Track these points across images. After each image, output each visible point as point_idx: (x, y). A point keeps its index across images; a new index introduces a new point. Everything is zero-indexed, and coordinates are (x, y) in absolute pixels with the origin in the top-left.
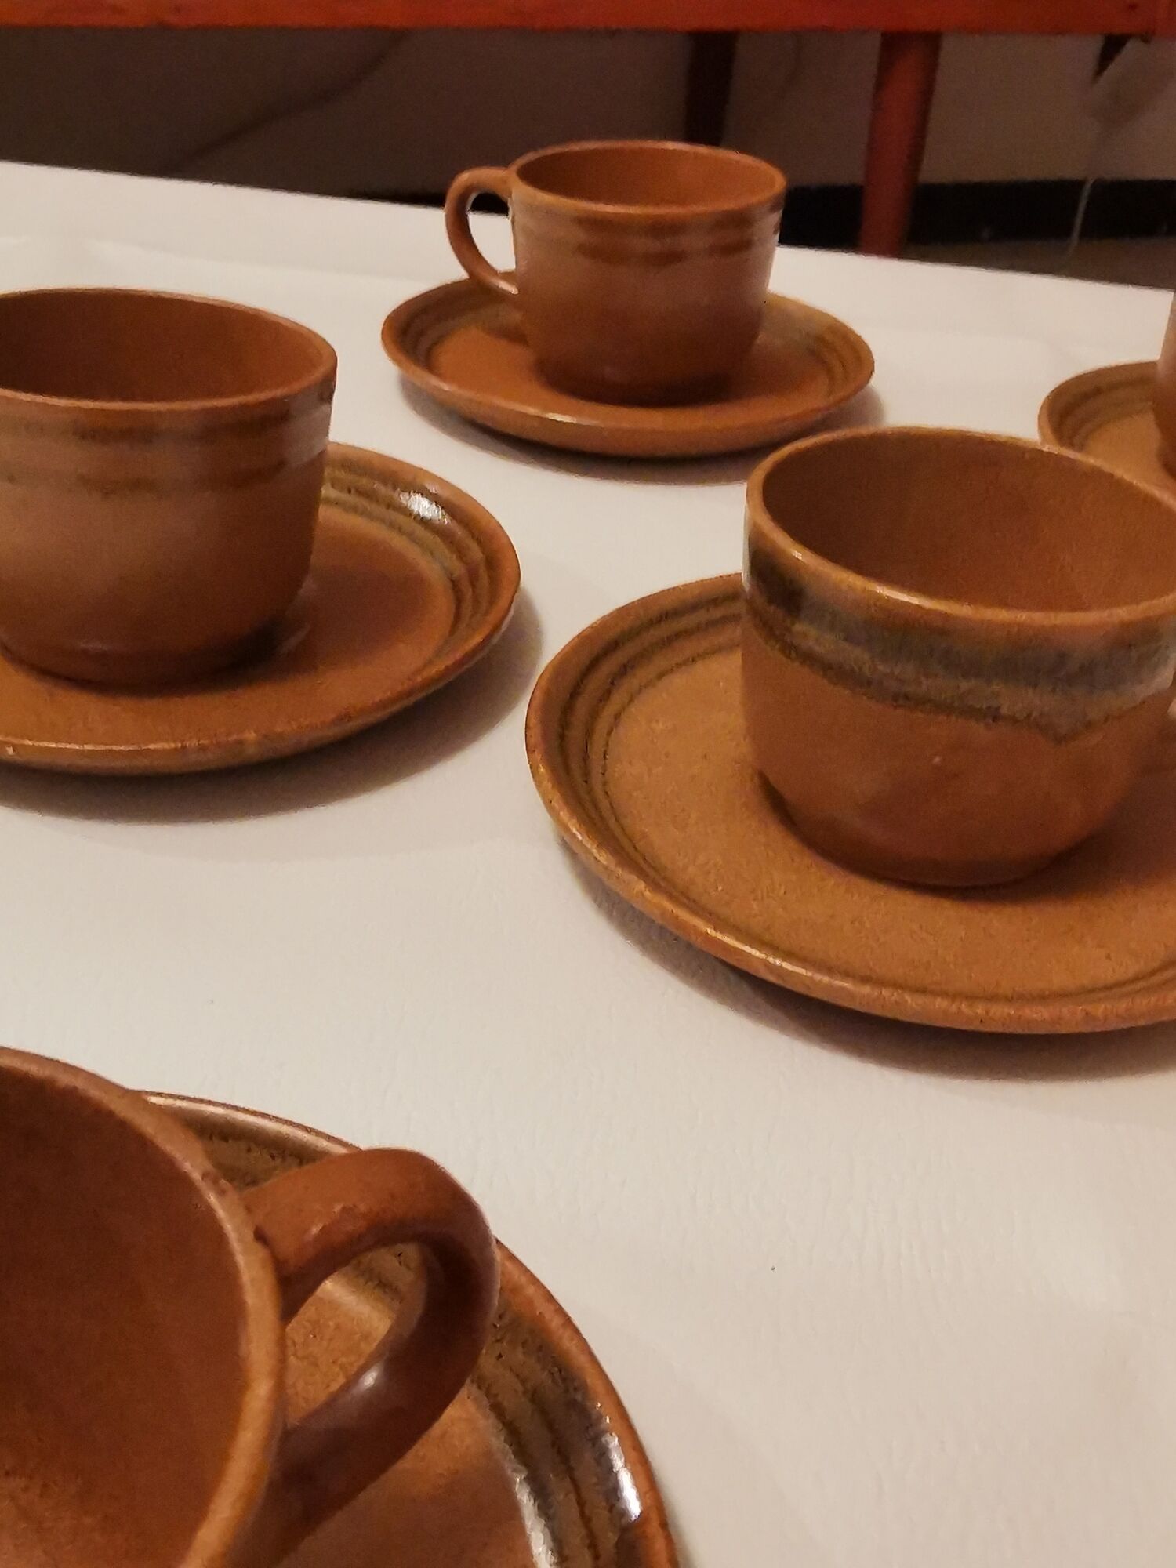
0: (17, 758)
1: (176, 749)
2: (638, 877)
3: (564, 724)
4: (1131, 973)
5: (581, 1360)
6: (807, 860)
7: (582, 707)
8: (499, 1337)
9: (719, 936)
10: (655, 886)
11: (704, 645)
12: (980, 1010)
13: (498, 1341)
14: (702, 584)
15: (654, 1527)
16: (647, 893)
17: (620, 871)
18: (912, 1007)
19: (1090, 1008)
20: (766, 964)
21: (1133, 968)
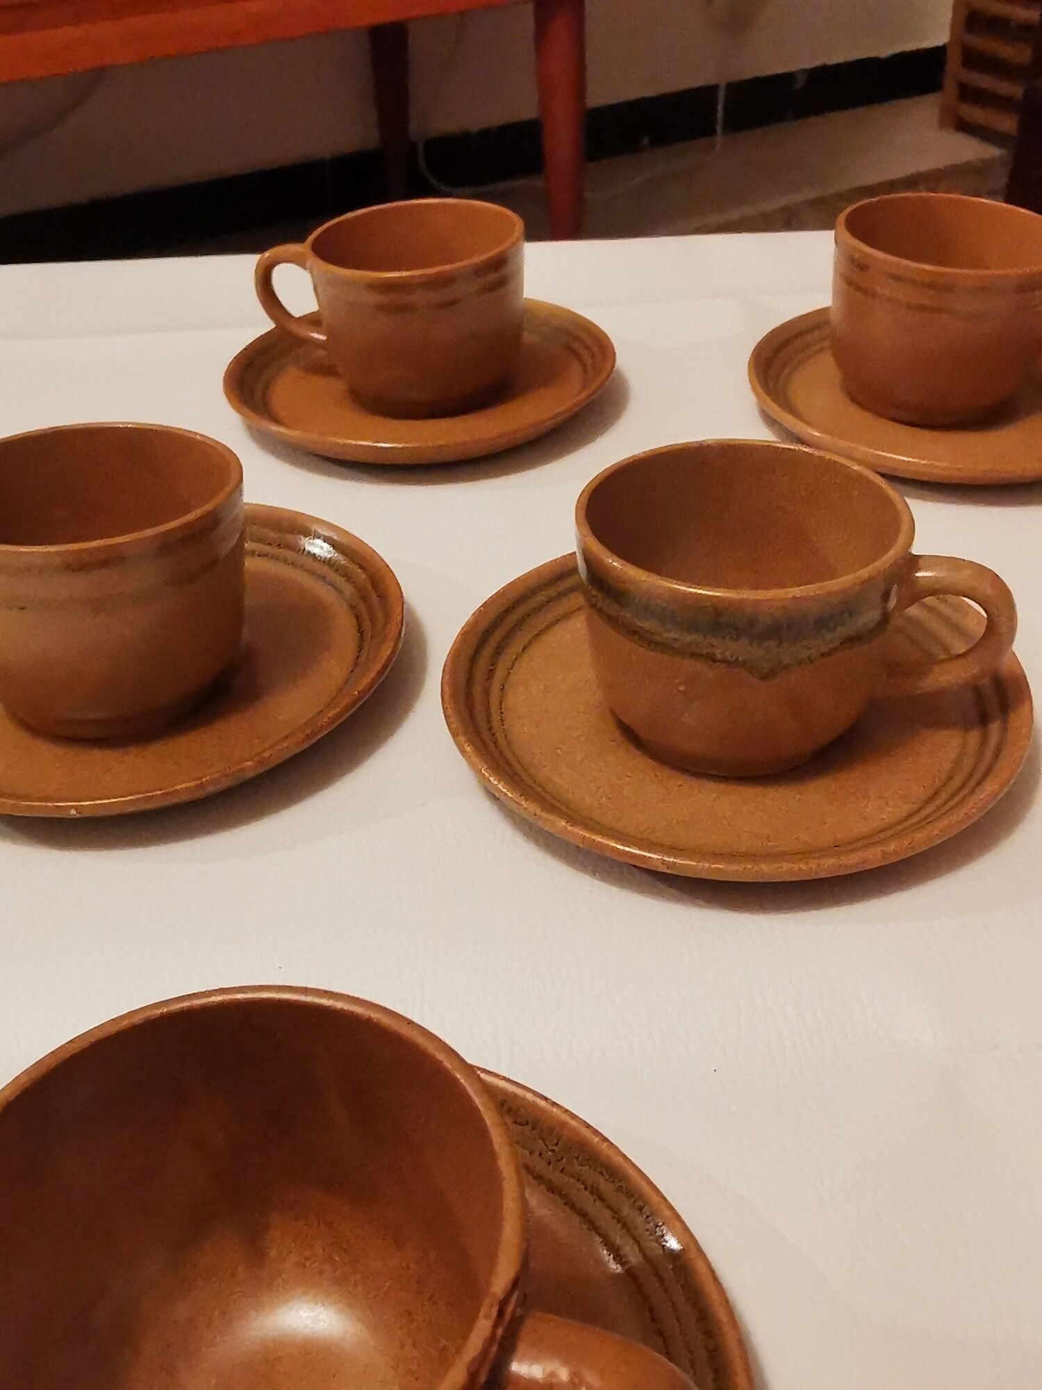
0: (78, 816)
1: (196, 786)
2: (560, 817)
3: (470, 706)
4: (904, 814)
5: (619, 1159)
6: (666, 772)
7: (477, 690)
8: (559, 1158)
9: (627, 849)
10: (572, 821)
11: (550, 617)
12: (813, 864)
13: (559, 1160)
14: (538, 571)
15: (693, 1254)
16: (570, 828)
17: (545, 815)
18: (767, 871)
19: (883, 848)
20: (663, 862)
21: (906, 809)
